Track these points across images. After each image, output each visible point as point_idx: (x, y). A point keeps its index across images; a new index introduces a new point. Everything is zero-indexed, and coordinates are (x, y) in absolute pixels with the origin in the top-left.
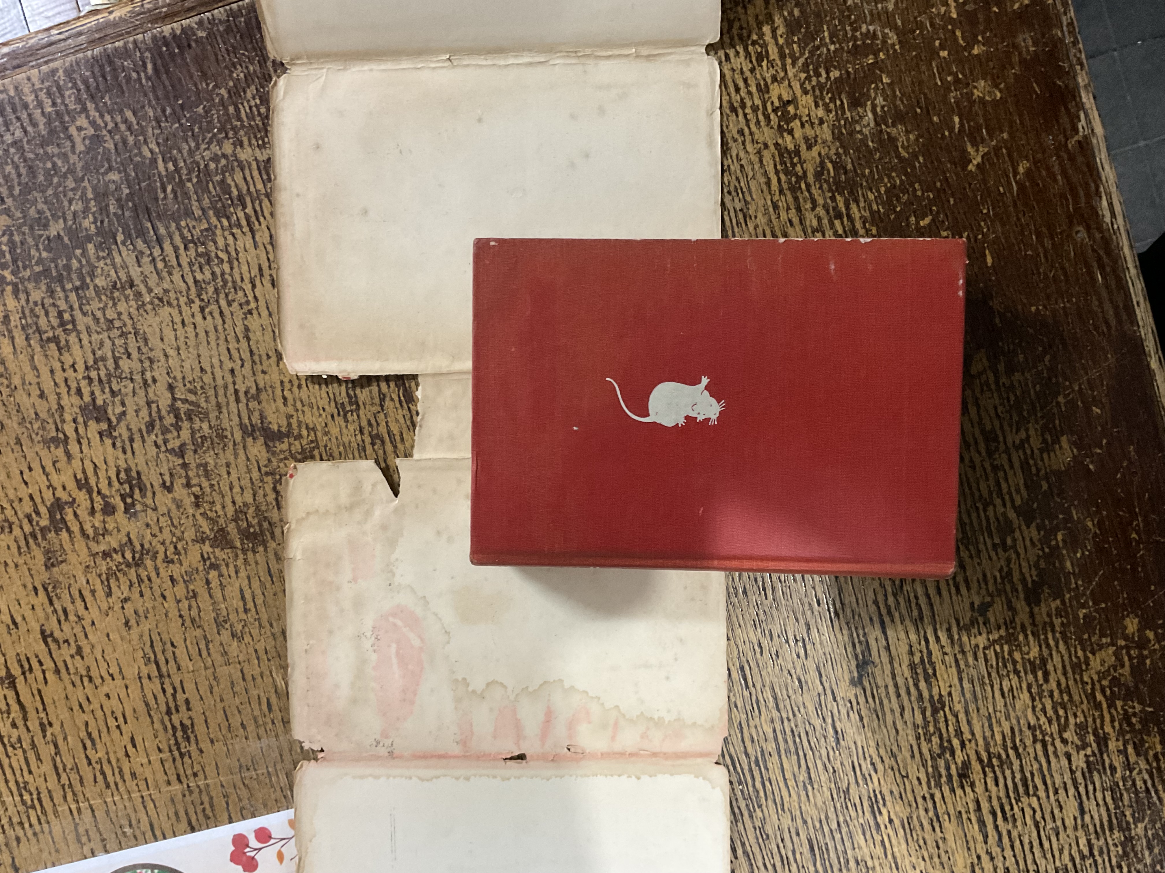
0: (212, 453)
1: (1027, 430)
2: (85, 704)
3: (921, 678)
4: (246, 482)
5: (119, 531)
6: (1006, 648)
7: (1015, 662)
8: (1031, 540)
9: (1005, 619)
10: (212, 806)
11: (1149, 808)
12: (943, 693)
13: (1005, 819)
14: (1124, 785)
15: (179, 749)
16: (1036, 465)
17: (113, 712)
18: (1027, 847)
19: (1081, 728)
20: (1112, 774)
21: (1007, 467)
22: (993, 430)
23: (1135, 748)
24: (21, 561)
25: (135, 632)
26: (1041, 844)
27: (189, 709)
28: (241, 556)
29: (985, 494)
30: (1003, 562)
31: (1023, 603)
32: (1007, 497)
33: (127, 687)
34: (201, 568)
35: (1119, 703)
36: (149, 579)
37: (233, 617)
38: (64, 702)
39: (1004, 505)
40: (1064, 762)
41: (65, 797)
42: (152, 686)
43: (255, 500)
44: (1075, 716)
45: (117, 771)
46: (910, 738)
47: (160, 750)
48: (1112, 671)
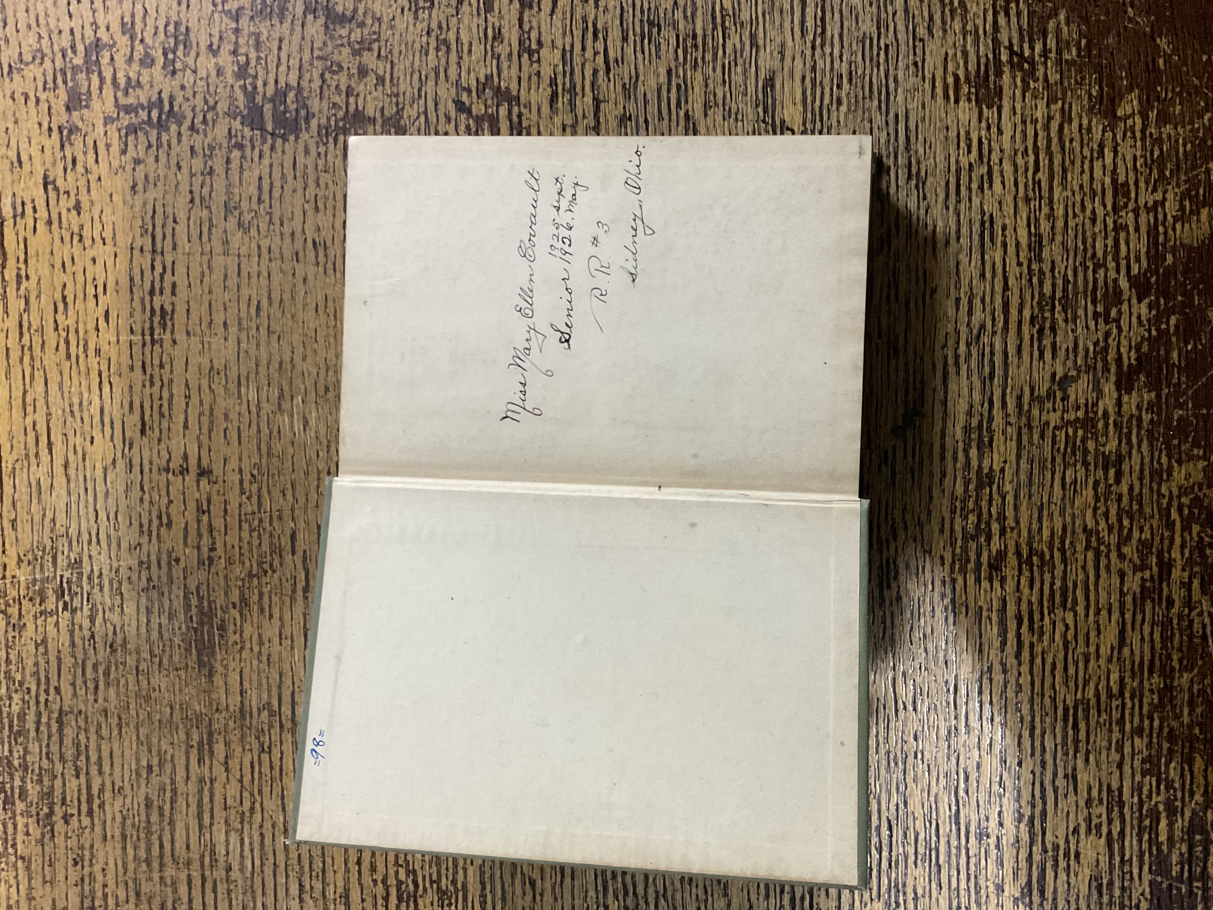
0: (269, 23)
1: (1165, 192)
2: (68, 264)
3: (974, 444)
4: (294, 63)
5: (152, 86)
6: (1080, 433)
7: (1086, 452)
8: (1139, 317)
9: (1087, 400)
10: (170, 404)
11: (1202, 658)
12: (995, 467)
13: (1031, 628)
14: (1178, 624)
15: (152, 334)
16: (1165, 233)
17: (94, 279)
18: (1048, 668)
19: (1145, 546)
20: (1167, 608)
21: (1131, 229)
22: (1126, 184)
23: (1202, 584)
24: (43, 96)
25: (139, 199)
26: (1066, 669)
27: (173, 293)
28: (269, 141)
29: (1100, 254)
30: (1100, 335)
31: (1113, 387)
32: (1123, 263)
33: (116, 256)
34: (225, 145)
35: (1196, 528)
36: (169, 146)
37: (244, 205)
38: (47, 256)
39: (1118, 272)
40: (1116, 581)
41: (21, 360)
42: (142, 260)
43: (299, 84)
44: (1141, 530)
45: (82, 343)
46: (944, 509)
47: (132, 331)
48: (1196, 488)
